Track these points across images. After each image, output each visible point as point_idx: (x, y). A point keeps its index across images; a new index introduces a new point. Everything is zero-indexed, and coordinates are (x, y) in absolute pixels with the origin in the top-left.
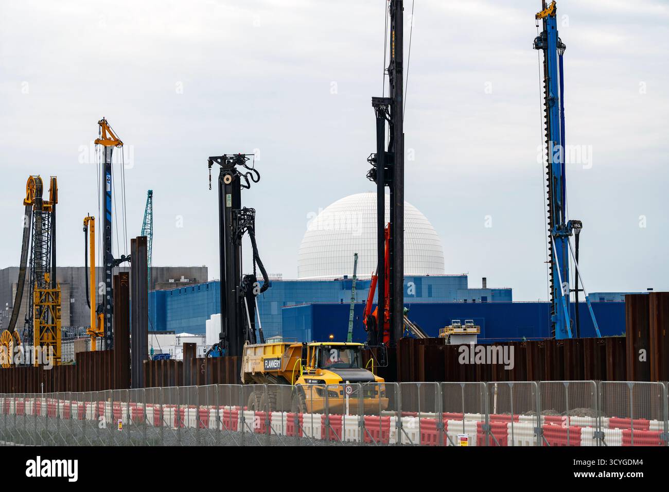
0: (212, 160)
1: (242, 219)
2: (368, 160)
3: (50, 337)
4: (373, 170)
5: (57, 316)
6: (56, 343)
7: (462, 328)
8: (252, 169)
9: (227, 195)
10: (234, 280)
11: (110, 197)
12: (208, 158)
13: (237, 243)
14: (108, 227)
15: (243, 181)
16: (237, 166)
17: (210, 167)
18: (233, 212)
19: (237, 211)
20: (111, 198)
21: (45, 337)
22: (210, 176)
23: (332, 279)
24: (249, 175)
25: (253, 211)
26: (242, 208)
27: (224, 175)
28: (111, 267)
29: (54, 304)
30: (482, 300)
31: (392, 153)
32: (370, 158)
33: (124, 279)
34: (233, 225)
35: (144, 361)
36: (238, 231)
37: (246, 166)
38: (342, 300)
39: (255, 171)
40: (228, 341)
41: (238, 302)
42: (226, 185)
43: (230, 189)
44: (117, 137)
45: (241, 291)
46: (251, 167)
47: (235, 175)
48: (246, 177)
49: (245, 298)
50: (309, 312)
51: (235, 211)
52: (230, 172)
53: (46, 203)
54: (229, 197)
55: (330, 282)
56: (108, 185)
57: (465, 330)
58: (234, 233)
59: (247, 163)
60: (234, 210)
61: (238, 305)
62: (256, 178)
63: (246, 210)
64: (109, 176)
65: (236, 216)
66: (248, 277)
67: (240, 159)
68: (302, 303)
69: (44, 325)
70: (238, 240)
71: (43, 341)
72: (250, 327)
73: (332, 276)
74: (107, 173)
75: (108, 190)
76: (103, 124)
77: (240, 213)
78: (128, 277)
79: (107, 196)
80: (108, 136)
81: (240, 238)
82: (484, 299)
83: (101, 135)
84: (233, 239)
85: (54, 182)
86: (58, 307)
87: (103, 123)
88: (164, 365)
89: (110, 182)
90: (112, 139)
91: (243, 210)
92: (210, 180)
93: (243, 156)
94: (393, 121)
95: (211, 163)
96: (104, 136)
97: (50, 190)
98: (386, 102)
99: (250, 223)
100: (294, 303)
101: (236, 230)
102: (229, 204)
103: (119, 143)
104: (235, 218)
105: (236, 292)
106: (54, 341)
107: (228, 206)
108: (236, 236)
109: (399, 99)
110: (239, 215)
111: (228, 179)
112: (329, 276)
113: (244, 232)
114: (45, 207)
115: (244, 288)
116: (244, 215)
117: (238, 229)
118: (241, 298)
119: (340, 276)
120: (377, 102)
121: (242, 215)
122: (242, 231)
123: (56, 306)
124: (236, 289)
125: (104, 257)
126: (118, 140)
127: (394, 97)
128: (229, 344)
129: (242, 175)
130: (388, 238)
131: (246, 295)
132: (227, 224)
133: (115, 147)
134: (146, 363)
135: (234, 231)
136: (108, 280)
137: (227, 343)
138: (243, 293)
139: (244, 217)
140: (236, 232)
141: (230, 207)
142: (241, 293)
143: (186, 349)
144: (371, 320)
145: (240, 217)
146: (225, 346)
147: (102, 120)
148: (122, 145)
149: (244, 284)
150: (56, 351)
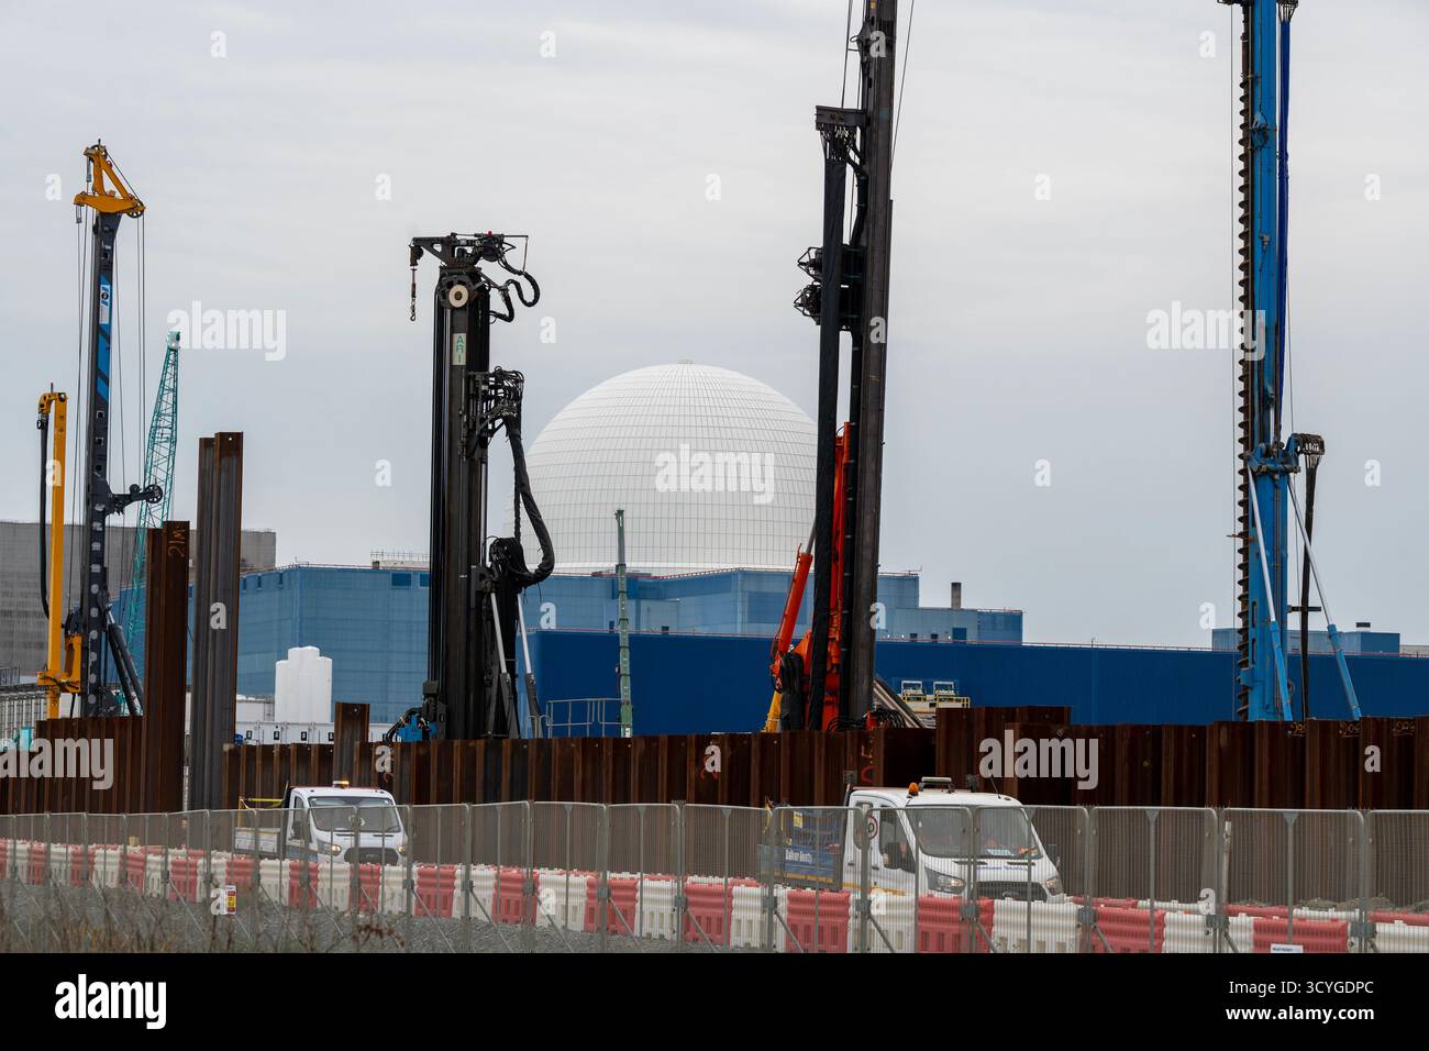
0: (419, 247)
1: (491, 398)
2: (801, 264)
4: (812, 288)
7: (925, 700)
8: (520, 273)
9: (456, 336)
10: (465, 550)
11: (108, 339)
12: (409, 242)
13: (476, 456)
14: (101, 414)
15: (496, 303)
16: (482, 264)
17: (414, 263)
18: (468, 379)
19: (479, 376)
20: (109, 342)
22: (414, 286)
23: (588, 572)
24: (512, 288)
25: (517, 378)
26: (491, 370)
27: (450, 285)
28: (104, 514)
30: (954, 636)
31: (862, 247)
32: (806, 259)
33: (177, 539)
34: (467, 411)
35: (227, 747)
36: (479, 427)
37: (505, 263)
38: (612, 624)
39: (528, 277)
40: (446, 703)
41: (473, 605)
42: (454, 309)
43: (463, 318)
44: (129, 191)
45: (482, 577)
46: (519, 268)
47: (478, 285)
48: (504, 291)
49: (493, 596)
51: (475, 376)
52: (466, 279)
54: (460, 340)
55: (582, 579)
56: (104, 309)
57: (932, 705)
58: (471, 432)
59: (509, 257)
60: (471, 373)
61: (473, 613)
62: (529, 295)
63: (501, 375)
64: (108, 287)
65: (477, 389)
66: (500, 543)
67: (492, 246)
70: (478, 448)
72: (504, 670)
74: (103, 279)
75: (104, 320)
76: (97, 157)
77: (486, 383)
78: (187, 535)
79: (101, 336)
80: (109, 186)
81: (484, 444)
82: (959, 633)
83: (91, 184)
84: (467, 446)
87: (97, 155)
88: (281, 758)
89: (108, 300)
90: (118, 195)
91: (493, 375)
92: (414, 296)
93: (499, 239)
94: (866, 168)
95: (416, 254)
96: (99, 186)
98: (852, 121)
99: (510, 409)
101: (474, 423)
102: (460, 358)
103: (136, 208)
104: (473, 395)
105: (469, 579)
107: (456, 363)
108: (475, 440)
109: (883, 114)
110: (484, 387)
111: (460, 296)
113: (494, 430)
115: (490, 570)
116: (495, 387)
117: (481, 423)
118: (483, 595)
120: (828, 120)
121: (491, 387)
122: (490, 427)
124: (469, 572)
125: (87, 489)
126: (132, 198)
127: (871, 108)
128: (448, 711)
129: (496, 286)
130: (844, 461)
131: (497, 589)
132: (453, 409)
133: (125, 216)
134: (230, 750)
135: (471, 427)
136: (96, 546)
137: (442, 709)
138: (489, 584)
139: (496, 392)
140: (475, 430)
141: (462, 367)
142: (484, 582)
143: (343, 719)
144: (792, 664)
145: (485, 392)
146: (435, 715)
147: (93, 147)
148: (142, 212)
149: (491, 559)
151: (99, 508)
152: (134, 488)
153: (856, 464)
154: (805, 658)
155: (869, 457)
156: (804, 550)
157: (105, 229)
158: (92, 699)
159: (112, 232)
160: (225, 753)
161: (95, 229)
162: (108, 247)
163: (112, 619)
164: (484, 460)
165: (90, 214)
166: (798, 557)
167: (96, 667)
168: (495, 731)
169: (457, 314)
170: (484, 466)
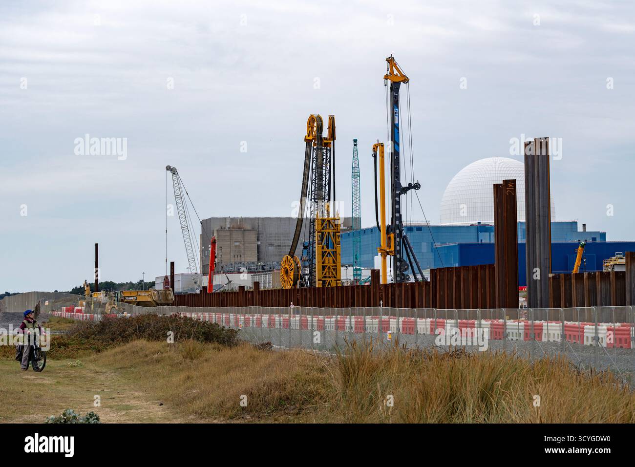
3: (331, 261)
5: (337, 242)
6: (336, 266)
11: (398, 129)
14: (397, 157)
21: (327, 261)
23: (469, 225)
28: (400, 194)
29: (334, 231)
30: (592, 241)
33: (510, 187)
35: (551, 275)
38: (481, 240)
44: (403, 74)
50: (457, 250)
53: (326, 139)
55: (467, 227)
56: (396, 118)
64: (397, 109)
68: (445, 243)
69: (325, 250)
71: (324, 265)
73: (468, 222)
74: (395, 107)
75: (396, 122)
76: (391, 61)
78: (514, 186)
79: (395, 129)
80: (395, 72)
82: (594, 239)
83: (389, 71)
85: (332, 120)
86: (337, 234)
87: (391, 60)
89: (397, 115)
90: (399, 75)
96: (392, 72)
97: (329, 128)
100: (439, 244)
103: (406, 80)
106: (335, 265)
112: (467, 222)
114: (325, 143)
119: (475, 222)
123: (336, 232)
125: (392, 185)
126: (404, 76)
133: (402, 83)
134: (553, 277)
136: (397, 207)
147: (389, 58)
148: (408, 81)
150: (336, 274)
151: (398, 192)
152: (410, 184)
157: (395, 88)
158: (398, 264)
159: (398, 89)
160: (550, 278)
161: (391, 88)
162: (397, 95)
163: (404, 233)
165: (389, 82)
167: (399, 252)
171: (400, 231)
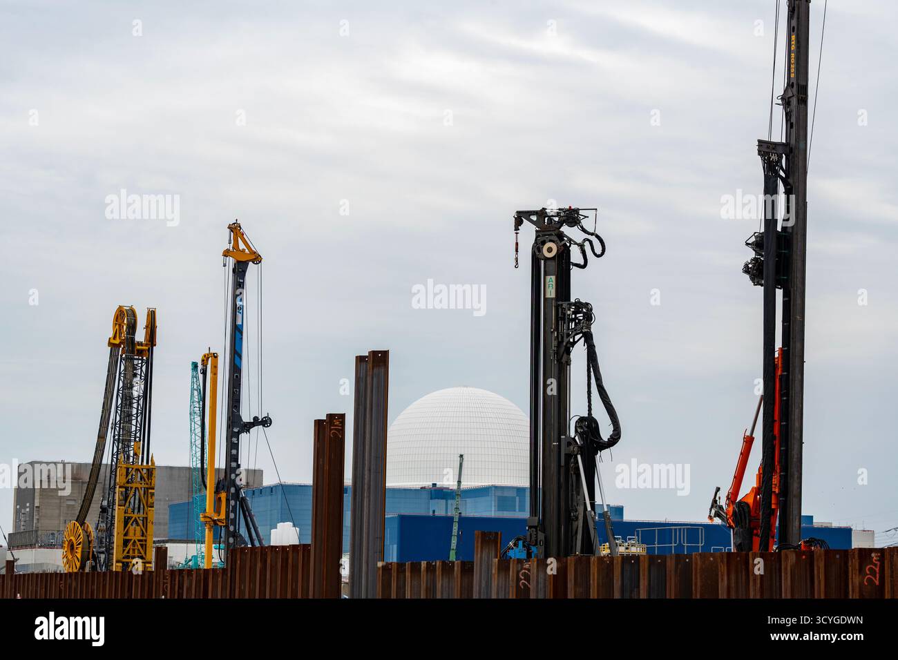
0: (520, 218)
1: (572, 320)
2: (747, 244)
3: (138, 532)
4: (754, 260)
5: (149, 503)
6: (146, 541)
7: (623, 546)
8: (592, 234)
9: (548, 278)
10: (556, 425)
11: (241, 333)
12: (514, 214)
13: (564, 360)
14: (237, 376)
16: (565, 229)
17: (517, 229)
18: (557, 307)
19: (565, 305)
20: (242, 335)
21: (131, 533)
22: (517, 244)
23: (418, 487)
24: (587, 244)
25: (589, 307)
26: (573, 300)
27: (544, 243)
28: (239, 433)
29: (146, 486)
31: (788, 233)
32: (750, 242)
33: (336, 426)
34: (557, 329)
35: (380, 564)
36: (566, 340)
37: (582, 227)
38: (434, 511)
39: (597, 237)
40: (544, 533)
41: (563, 463)
42: (546, 259)
43: (553, 266)
44: (253, 249)
45: (569, 444)
46: (592, 231)
47: (563, 242)
48: (581, 246)
49: (579, 457)
50: (396, 525)
51: (562, 305)
52: (555, 238)
53: (141, 344)
54: (551, 281)
55: (416, 490)
56: (239, 316)
57: (627, 548)
58: (560, 344)
59: (584, 223)
60: (560, 303)
61: (562, 470)
62: (598, 250)
63: (579, 306)
64: (241, 303)
65: (564, 314)
66: (582, 419)
67: (571, 217)
69: (129, 515)
70: (565, 355)
71: (127, 538)
72: (589, 509)
73: (419, 483)
75: (239, 322)
76: (235, 229)
77: (569, 309)
78: (343, 423)
79: (237, 332)
80: (242, 246)
81: (569, 353)
83: (232, 245)
84: (557, 353)
85: (152, 315)
86: (150, 491)
89: (241, 311)
90: (247, 250)
91: (574, 304)
92: (517, 251)
93: (577, 211)
94: (790, 181)
95: (518, 222)
96: (236, 246)
97: (147, 327)
98: (780, 150)
99: (586, 327)
101: (562, 337)
102: (551, 293)
103: (257, 259)
104: (561, 318)
105: (559, 446)
106: (144, 538)
107: (548, 296)
108: (562, 349)
109: (802, 146)
110: (569, 312)
111: (550, 249)
113: (575, 343)
114: (138, 350)
115: (574, 439)
116: (575, 313)
117: (567, 338)
118: (571, 457)
120: (766, 149)
122: (571, 340)
123: (148, 488)
124: (559, 440)
125: (229, 419)
126: (255, 253)
127: (793, 142)
128: (545, 538)
129: (576, 243)
130: (779, 373)
131: (581, 451)
132: (547, 328)
133: (251, 263)
134: (382, 566)
135: (560, 340)
136: (234, 452)
137: (541, 536)
138: (576, 449)
139: (576, 316)
140: (563, 342)
141: (552, 299)
142: (572, 447)
143: (482, 543)
144: (743, 509)
145: (569, 315)
146: (536, 541)
147: (234, 224)
148: (260, 262)
149: (576, 431)
150: (145, 553)
151: (236, 430)
152: (256, 418)
153: (788, 375)
154: (751, 505)
155: (797, 370)
156: (748, 433)
157: (240, 271)
158: (231, 540)
159: (244, 272)
160: (379, 568)
161: (234, 271)
162: (241, 281)
163: (242, 494)
164: (568, 363)
165: (231, 261)
166: (744, 438)
167: (234, 522)
168: (582, 552)
169: (549, 263)
170: (568, 367)
171: (236, 490)
